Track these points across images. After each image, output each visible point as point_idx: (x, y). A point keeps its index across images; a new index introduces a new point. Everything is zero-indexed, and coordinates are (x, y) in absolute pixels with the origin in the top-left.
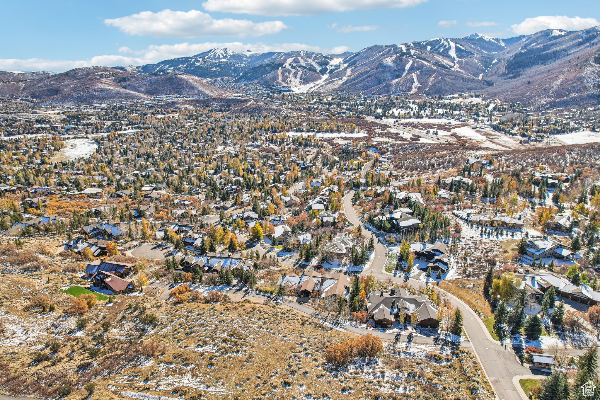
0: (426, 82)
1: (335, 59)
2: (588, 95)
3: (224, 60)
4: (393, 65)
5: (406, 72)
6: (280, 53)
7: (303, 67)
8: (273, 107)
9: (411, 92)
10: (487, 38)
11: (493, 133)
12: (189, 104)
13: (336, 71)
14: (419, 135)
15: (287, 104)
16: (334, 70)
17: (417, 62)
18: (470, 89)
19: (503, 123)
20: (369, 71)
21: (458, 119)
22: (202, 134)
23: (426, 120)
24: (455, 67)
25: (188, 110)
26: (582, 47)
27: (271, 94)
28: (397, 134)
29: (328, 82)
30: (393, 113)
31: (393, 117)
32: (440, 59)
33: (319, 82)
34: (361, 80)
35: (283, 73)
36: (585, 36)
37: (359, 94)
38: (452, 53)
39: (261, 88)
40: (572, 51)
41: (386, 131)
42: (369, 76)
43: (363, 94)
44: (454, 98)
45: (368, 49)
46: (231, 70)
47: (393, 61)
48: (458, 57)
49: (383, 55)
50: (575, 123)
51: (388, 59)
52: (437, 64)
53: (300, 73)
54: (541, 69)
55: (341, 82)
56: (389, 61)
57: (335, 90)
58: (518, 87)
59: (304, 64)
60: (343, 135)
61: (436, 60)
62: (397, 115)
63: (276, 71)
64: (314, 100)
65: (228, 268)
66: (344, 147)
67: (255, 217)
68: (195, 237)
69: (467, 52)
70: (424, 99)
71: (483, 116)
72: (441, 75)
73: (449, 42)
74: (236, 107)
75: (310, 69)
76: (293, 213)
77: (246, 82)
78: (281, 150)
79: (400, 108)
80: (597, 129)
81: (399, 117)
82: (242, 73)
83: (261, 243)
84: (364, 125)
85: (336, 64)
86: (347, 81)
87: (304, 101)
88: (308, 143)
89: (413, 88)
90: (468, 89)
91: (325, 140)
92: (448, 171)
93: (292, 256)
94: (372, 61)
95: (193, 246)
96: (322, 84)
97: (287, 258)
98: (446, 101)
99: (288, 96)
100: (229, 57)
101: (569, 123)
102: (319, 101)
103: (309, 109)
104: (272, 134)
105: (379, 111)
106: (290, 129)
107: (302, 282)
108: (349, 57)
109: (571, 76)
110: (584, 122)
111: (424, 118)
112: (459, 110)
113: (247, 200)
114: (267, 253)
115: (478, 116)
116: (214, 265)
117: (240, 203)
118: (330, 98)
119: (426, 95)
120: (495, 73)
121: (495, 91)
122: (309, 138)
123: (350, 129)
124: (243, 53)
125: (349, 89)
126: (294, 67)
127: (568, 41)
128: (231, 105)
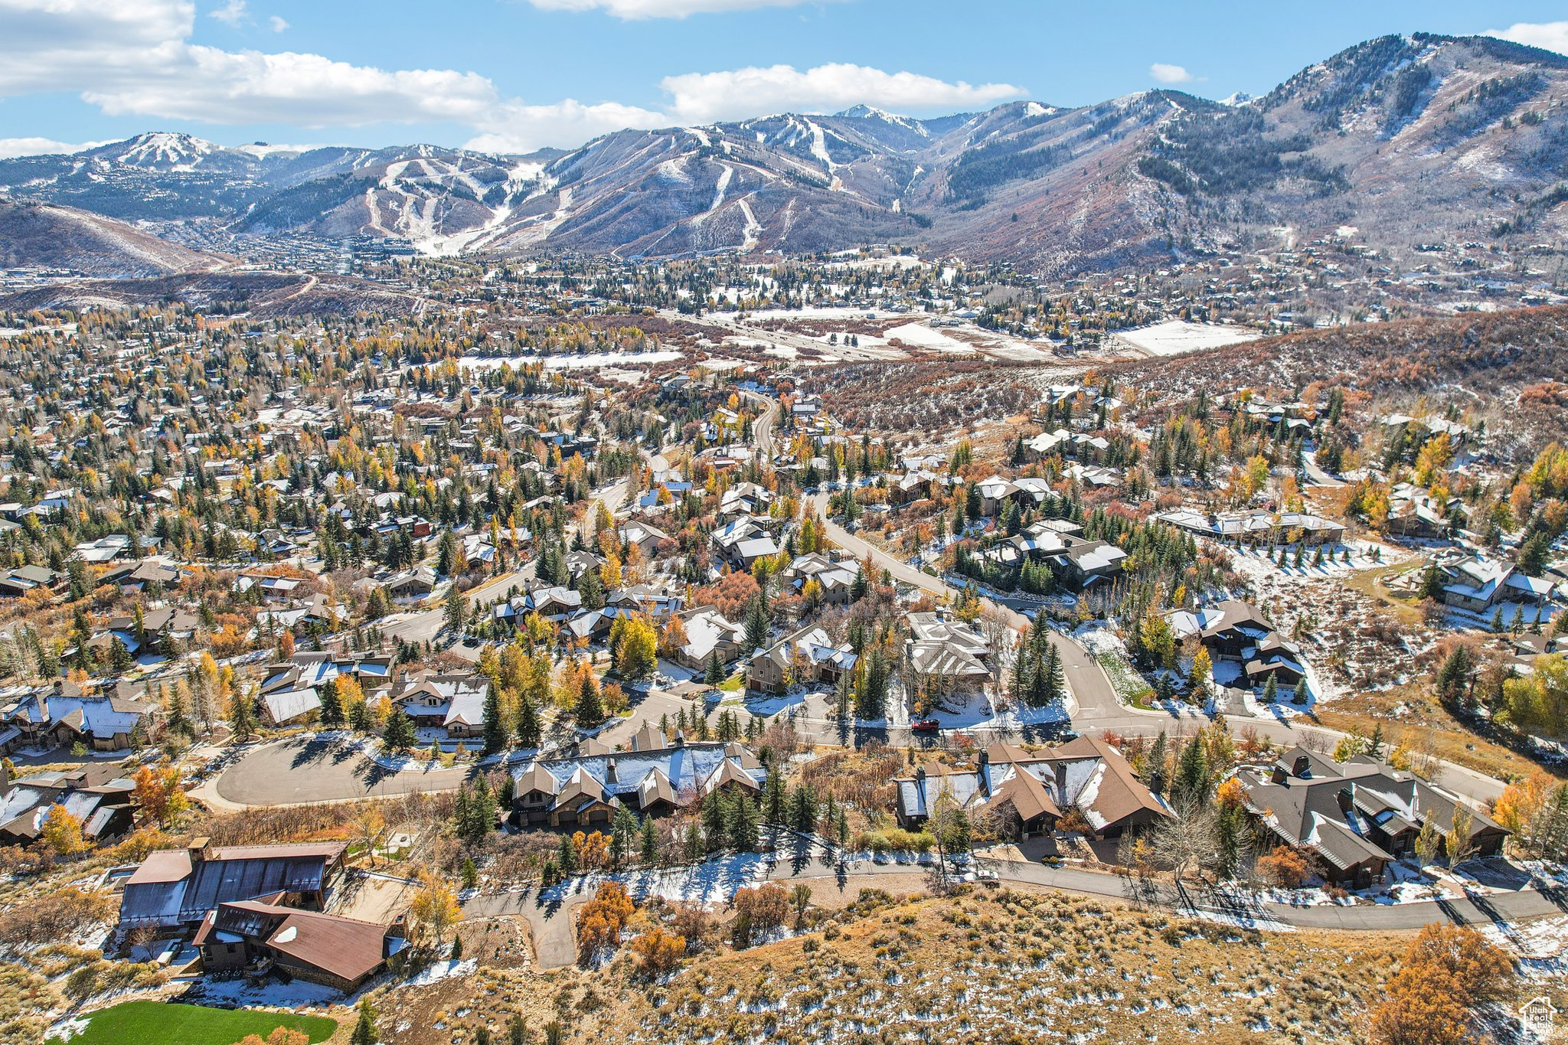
0: (776, 221)
1: (522, 166)
2: (1149, 244)
3: (187, 168)
4: (684, 179)
5: (721, 196)
6: (361, 150)
7: (436, 186)
8: (385, 294)
9: (744, 247)
10: (888, 116)
11: (983, 334)
12: (105, 295)
13: (529, 197)
14: (813, 347)
15: (415, 285)
16: (524, 194)
17: (744, 171)
18: (883, 236)
19: (998, 310)
20: (623, 196)
21: (887, 307)
22: (188, 378)
23: (808, 313)
24: (834, 183)
25: (106, 311)
26: (1096, 142)
27: (358, 261)
28: (759, 349)
29: (515, 225)
30: (722, 298)
31: (725, 306)
32: (795, 163)
33: (488, 226)
34: (605, 220)
35: (380, 203)
36: (1097, 120)
37: (608, 254)
38: (819, 150)
39: (323, 247)
40: (1079, 151)
41: (723, 344)
42: (628, 209)
43: (618, 253)
44: (855, 258)
45: (608, 141)
46: (214, 197)
47: (683, 169)
48: (833, 160)
49: (651, 154)
50: (1147, 304)
51: (670, 163)
52: (791, 174)
53: (432, 202)
54: (1026, 189)
55: (551, 226)
56: (673, 168)
57: (538, 246)
58: (994, 228)
59: (437, 179)
60: (613, 358)
61: (787, 167)
62: (734, 302)
63: (359, 197)
64: (491, 274)
65: (693, 785)
66: (665, 384)
67: (571, 604)
68: (443, 695)
69: (852, 147)
70: (782, 262)
71: (940, 296)
72: (809, 202)
73: (806, 125)
74: (268, 299)
75: (457, 193)
76: (679, 577)
77: (269, 229)
78: (464, 409)
79: (734, 285)
80: (1194, 317)
81: (742, 307)
82: (252, 207)
83: (659, 683)
84: (662, 332)
85: (526, 178)
86: (568, 221)
87: (462, 276)
88: (534, 385)
89: (748, 236)
90: (879, 235)
91: (575, 375)
92: (1003, 423)
93: (804, 708)
94: (624, 169)
95: (447, 727)
96: (499, 232)
97: (793, 715)
98: (838, 266)
99: (411, 265)
100: (200, 159)
101: (1135, 306)
102: (507, 276)
103: (488, 297)
104: (413, 368)
105: (684, 294)
106: (461, 350)
107: (997, 788)
108: (560, 161)
109: (1104, 202)
110: (1163, 301)
111: (805, 307)
112: (880, 286)
113: (485, 553)
114: (708, 711)
115: (931, 297)
116: (638, 785)
117: (466, 566)
118: (532, 268)
119: (784, 252)
120: (928, 197)
121: (941, 238)
122: (529, 372)
123: (631, 341)
124: (242, 149)
125: (578, 242)
126: (412, 186)
127: (1065, 128)
128: (249, 293)
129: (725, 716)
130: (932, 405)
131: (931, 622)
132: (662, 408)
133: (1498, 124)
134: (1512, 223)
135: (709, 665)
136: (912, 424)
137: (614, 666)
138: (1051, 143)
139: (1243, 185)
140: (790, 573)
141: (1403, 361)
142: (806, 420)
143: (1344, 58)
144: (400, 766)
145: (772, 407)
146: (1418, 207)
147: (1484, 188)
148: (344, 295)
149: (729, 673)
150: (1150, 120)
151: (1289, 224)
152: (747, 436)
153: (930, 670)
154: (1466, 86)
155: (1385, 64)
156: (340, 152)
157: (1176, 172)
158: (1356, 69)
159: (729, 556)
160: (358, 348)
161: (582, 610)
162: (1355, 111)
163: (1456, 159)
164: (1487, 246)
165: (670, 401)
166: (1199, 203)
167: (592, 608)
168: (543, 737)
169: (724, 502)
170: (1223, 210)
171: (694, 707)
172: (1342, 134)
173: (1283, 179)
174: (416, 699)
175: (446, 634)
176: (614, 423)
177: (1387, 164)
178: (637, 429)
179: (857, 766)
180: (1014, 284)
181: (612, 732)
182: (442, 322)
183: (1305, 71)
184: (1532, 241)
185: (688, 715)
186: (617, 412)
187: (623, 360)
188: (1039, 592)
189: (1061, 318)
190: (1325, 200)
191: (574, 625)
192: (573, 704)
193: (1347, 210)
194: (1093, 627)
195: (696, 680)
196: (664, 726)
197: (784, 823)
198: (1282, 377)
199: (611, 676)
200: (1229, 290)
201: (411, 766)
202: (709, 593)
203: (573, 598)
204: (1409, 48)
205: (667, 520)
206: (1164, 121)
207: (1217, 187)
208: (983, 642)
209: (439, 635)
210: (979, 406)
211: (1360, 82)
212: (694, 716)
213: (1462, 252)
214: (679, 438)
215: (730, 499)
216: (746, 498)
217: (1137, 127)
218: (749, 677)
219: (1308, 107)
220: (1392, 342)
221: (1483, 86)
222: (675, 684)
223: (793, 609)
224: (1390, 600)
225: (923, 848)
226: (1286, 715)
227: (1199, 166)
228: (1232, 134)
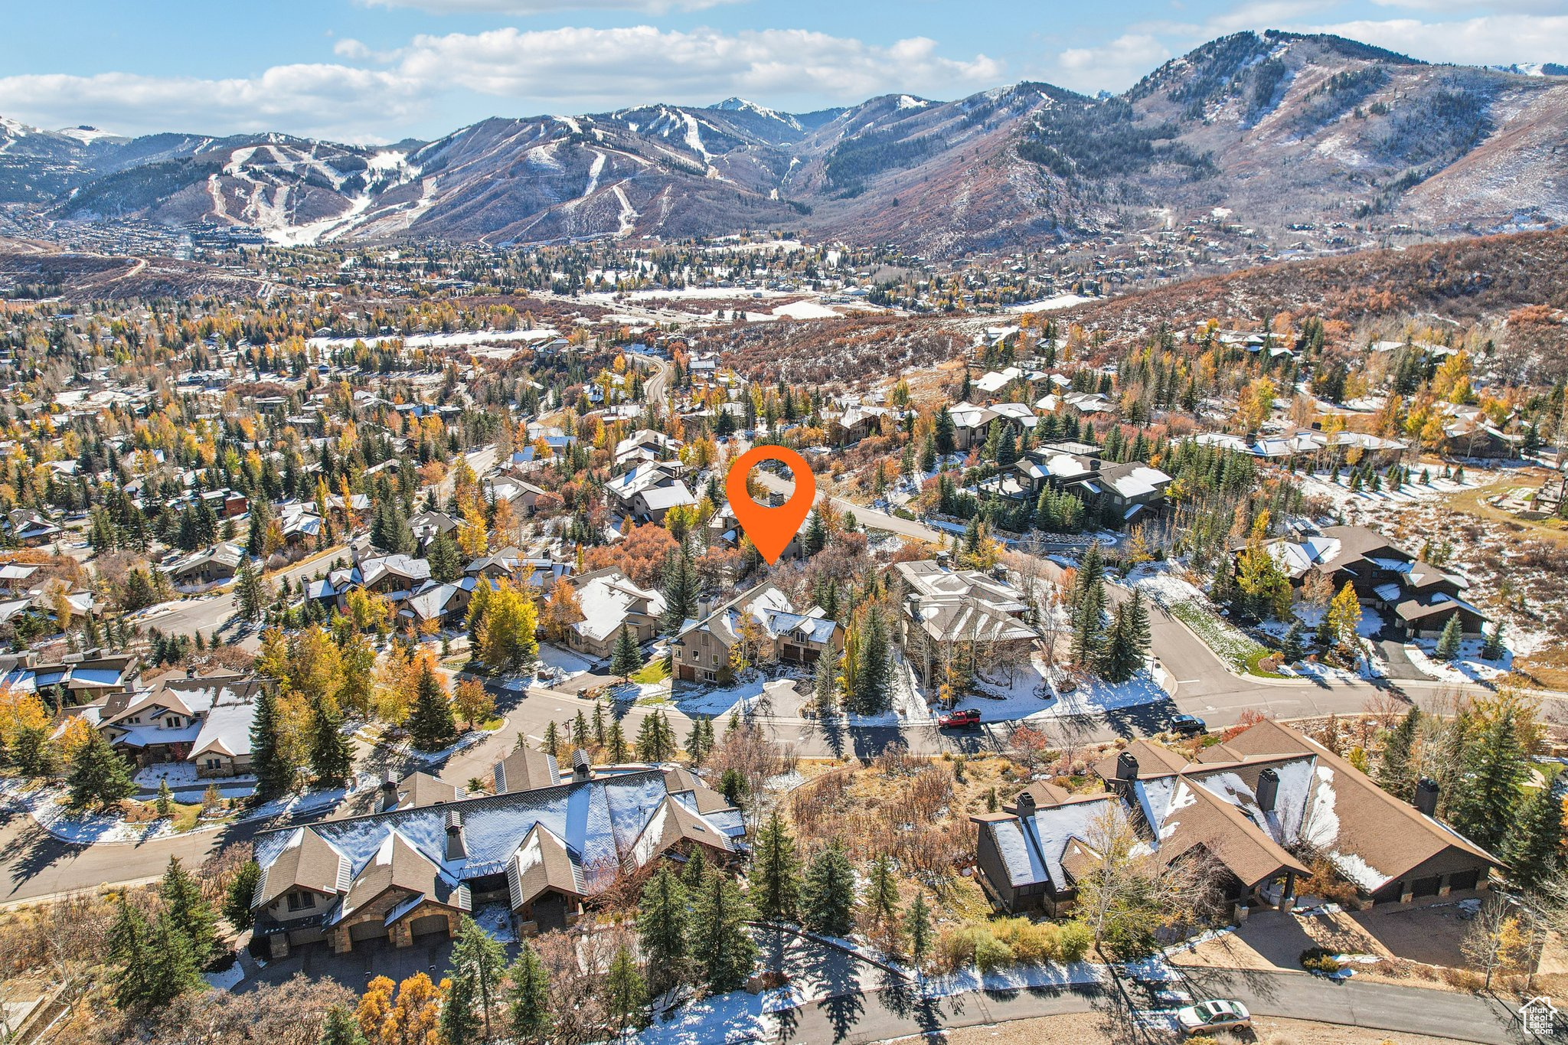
0: (653, 207)
1: (383, 156)
2: (1033, 223)
4: (556, 166)
5: (595, 183)
6: (203, 138)
7: (289, 174)
8: (227, 277)
9: (620, 233)
10: (761, 109)
13: (390, 187)
15: (264, 271)
16: (385, 184)
17: (617, 158)
18: (763, 222)
19: (889, 287)
20: (491, 183)
21: (775, 287)
23: (691, 292)
24: (710, 172)
26: (970, 132)
27: (199, 250)
29: (375, 214)
30: (599, 280)
31: (602, 287)
32: (669, 152)
33: (346, 216)
34: (473, 207)
35: (226, 191)
36: (970, 111)
37: (476, 242)
38: (693, 140)
40: (954, 141)
41: (603, 322)
42: (496, 196)
43: (486, 241)
44: (736, 243)
45: (473, 129)
46: (30, 182)
47: (554, 155)
48: (708, 150)
49: (519, 142)
50: (1038, 279)
51: (540, 149)
52: (666, 162)
53: (283, 190)
54: (904, 177)
55: (414, 214)
56: (542, 154)
57: (401, 234)
58: (875, 213)
59: (290, 167)
60: (481, 336)
61: (662, 155)
62: (612, 282)
63: (200, 183)
64: (349, 261)
65: (613, 852)
66: (541, 349)
67: (417, 576)
68: (191, 710)
69: (728, 138)
70: (660, 246)
71: (827, 277)
72: (687, 189)
73: (679, 115)
74: (87, 282)
75: (310, 181)
76: (565, 539)
77: (96, 217)
78: (310, 387)
79: (611, 268)
80: (1086, 291)
81: (621, 288)
82: (74, 192)
83: (542, 677)
84: (538, 311)
85: (387, 167)
86: (432, 209)
87: (316, 263)
88: (392, 362)
89: (623, 222)
90: (759, 222)
91: (439, 352)
92: (934, 369)
93: (765, 702)
94: (491, 158)
95: (194, 760)
96: (358, 221)
97: (751, 714)
98: (720, 250)
99: (260, 253)
100: (12, 142)
101: (1027, 280)
102: (367, 263)
103: (344, 281)
104: (254, 348)
105: (558, 276)
106: (310, 331)
107: (1167, 822)
108: (423, 150)
109: (986, 185)
110: (1054, 277)
111: (687, 288)
112: (764, 268)
113: (308, 525)
114: (620, 713)
115: (817, 277)
116: (507, 858)
117: (283, 542)
118: (394, 255)
119: (662, 238)
120: (806, 186)
121: (822, 224)
122: (386, 349)
123: (502, 318)
124: (65, 133)
125: (443, 231)
126: (261, 173)
127: (939, 120)
128: (64, 277)
129: (653, 722)
130: (849, 356)
131: (933, 572)
132: (538, 374)
133: (1350, 114)
134: (1372, 205)
135: (616, 647)
136: (829, 376)
137: (475, 656)
138: (926, 133)
139: (1119, 169)
140: (717, 523)
141: (1371, 290)
142: (706, 376)
143: (1203, 53)
144: (94, 836)
145: (665, 369)
146: (1284, 190)
147: (1343, 173)
148: (177, 278)
149: (646, 658)
150: (1021, 110)
151: (1166, 206)
152: (637, 395)
153: (954, 636)
154: (1317, 79)
155: (1241, 59)
156: (179, 138)
157: (1054, 156)
158: (1215, 63)
159: (632, 510)
160: (190, 329)
161: (430, 583)
162: (1217, 102)
163: (1314, 146)
164: (1352, 227)
165: (547, 367)
166: (1079, 185)
167: (444, 580)
168: (356, 768)
169: (618, 452)
170: (1102, 192)
171: (598, 708)
172: (1207, 124)
173: (1155, 163)
174: (145, 717)
175: (237, 625)
176: (482, 394)
177: (1252, 150)
178: (508, 398)
179: (875, 790)
180: (900, 265)
181: (470, 755)
182: (290, 303)
183: (1168, 64)
184: (1392, 222)
185: (590, 722)
186: (486, 382)
187: (493, 338)
188: (1065, 530)
189: (954, 293)
190: (1198, 184)
191: (417, 603)
192: (405, 713)
193: (1219, 193)
194: (1150, 571)
195: (595, 670)
196: (553, 747)
197: (792, 918)
198: (1242, 311)
199: (470, 670)
200: (1117, 266)
201: (117, 833)
202: (606, 554)
203: (419, 568)
204: (1263, 44)
205: (546, 474)
206: (1036, 111)
207: (1093, 170)
208: (1015, 595)
209: (226, 627)
210: (904, 355)
211: (1219, 75)
212: (599, 723)
213: (1330, 232)
214: (558, 404)
215: (625, 448)
216: (646, 446)
217: (1010, 117)
218: (677, 661)
219: (1172, 98)
220: (1352, 274)
221: (1334, 78)
222: (566, 678)
223: (727, 569)
224: (1522, 523)
225: (1073, 955)
226: (1484, 676)
227: (1075, 151)
228: (1103, 123)
